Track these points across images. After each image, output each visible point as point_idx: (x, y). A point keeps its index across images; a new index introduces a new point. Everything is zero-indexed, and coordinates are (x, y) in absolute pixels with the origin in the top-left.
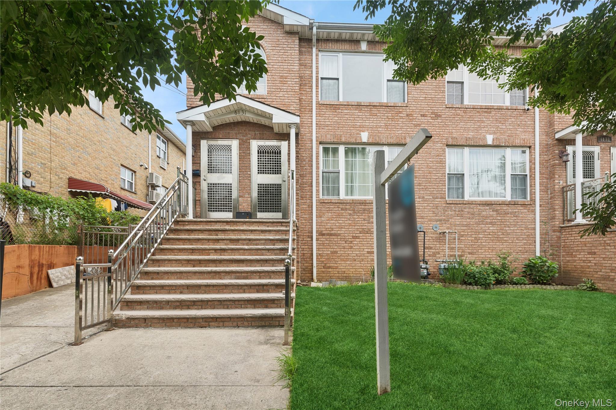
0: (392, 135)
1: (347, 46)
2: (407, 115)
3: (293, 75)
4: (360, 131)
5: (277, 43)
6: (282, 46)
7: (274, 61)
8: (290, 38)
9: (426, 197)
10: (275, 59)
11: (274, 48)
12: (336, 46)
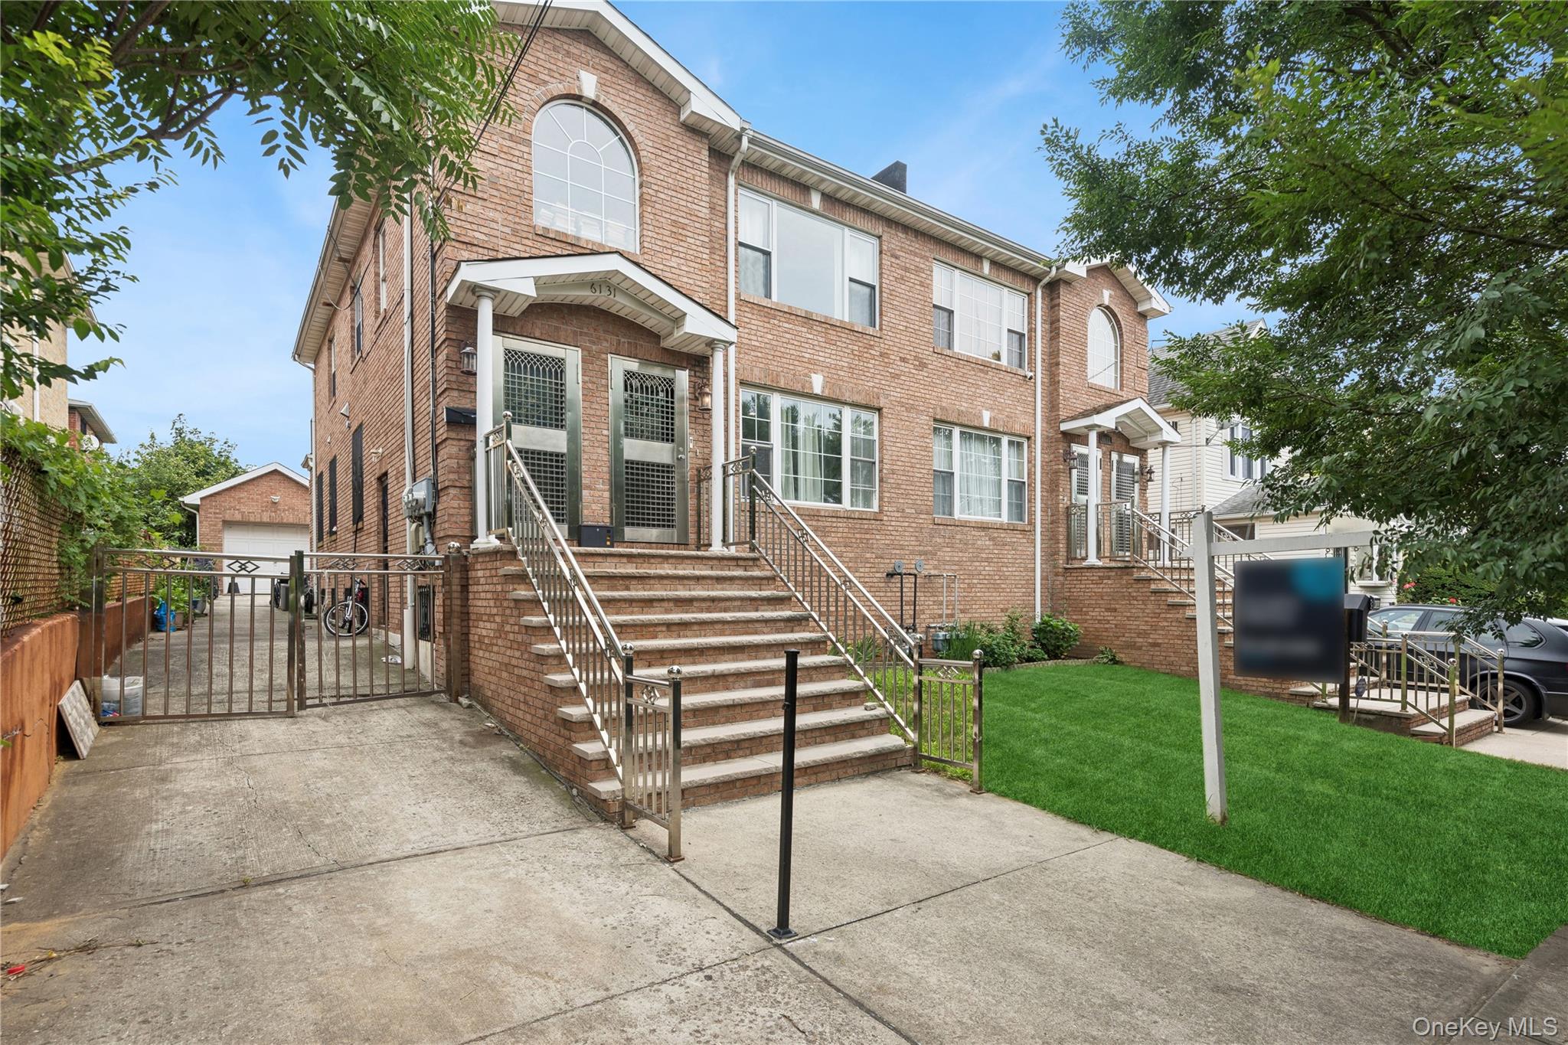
0: (860, 387)
1: (787, 192)
2: (882, 355)
3: (697, 225)
4: (810, 370)
5: (665, 143)
6: (675, 152)
7: (659, 183)
8: (692, 142)
9: (907, 511)
10: (662, 178)
11: (659, 152)
12: (769, 185)
